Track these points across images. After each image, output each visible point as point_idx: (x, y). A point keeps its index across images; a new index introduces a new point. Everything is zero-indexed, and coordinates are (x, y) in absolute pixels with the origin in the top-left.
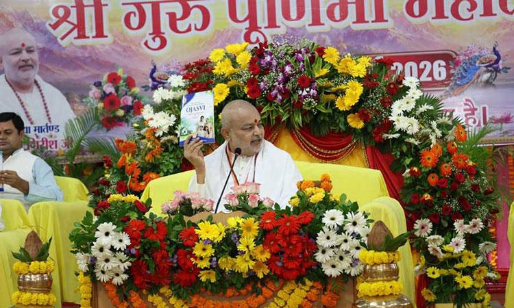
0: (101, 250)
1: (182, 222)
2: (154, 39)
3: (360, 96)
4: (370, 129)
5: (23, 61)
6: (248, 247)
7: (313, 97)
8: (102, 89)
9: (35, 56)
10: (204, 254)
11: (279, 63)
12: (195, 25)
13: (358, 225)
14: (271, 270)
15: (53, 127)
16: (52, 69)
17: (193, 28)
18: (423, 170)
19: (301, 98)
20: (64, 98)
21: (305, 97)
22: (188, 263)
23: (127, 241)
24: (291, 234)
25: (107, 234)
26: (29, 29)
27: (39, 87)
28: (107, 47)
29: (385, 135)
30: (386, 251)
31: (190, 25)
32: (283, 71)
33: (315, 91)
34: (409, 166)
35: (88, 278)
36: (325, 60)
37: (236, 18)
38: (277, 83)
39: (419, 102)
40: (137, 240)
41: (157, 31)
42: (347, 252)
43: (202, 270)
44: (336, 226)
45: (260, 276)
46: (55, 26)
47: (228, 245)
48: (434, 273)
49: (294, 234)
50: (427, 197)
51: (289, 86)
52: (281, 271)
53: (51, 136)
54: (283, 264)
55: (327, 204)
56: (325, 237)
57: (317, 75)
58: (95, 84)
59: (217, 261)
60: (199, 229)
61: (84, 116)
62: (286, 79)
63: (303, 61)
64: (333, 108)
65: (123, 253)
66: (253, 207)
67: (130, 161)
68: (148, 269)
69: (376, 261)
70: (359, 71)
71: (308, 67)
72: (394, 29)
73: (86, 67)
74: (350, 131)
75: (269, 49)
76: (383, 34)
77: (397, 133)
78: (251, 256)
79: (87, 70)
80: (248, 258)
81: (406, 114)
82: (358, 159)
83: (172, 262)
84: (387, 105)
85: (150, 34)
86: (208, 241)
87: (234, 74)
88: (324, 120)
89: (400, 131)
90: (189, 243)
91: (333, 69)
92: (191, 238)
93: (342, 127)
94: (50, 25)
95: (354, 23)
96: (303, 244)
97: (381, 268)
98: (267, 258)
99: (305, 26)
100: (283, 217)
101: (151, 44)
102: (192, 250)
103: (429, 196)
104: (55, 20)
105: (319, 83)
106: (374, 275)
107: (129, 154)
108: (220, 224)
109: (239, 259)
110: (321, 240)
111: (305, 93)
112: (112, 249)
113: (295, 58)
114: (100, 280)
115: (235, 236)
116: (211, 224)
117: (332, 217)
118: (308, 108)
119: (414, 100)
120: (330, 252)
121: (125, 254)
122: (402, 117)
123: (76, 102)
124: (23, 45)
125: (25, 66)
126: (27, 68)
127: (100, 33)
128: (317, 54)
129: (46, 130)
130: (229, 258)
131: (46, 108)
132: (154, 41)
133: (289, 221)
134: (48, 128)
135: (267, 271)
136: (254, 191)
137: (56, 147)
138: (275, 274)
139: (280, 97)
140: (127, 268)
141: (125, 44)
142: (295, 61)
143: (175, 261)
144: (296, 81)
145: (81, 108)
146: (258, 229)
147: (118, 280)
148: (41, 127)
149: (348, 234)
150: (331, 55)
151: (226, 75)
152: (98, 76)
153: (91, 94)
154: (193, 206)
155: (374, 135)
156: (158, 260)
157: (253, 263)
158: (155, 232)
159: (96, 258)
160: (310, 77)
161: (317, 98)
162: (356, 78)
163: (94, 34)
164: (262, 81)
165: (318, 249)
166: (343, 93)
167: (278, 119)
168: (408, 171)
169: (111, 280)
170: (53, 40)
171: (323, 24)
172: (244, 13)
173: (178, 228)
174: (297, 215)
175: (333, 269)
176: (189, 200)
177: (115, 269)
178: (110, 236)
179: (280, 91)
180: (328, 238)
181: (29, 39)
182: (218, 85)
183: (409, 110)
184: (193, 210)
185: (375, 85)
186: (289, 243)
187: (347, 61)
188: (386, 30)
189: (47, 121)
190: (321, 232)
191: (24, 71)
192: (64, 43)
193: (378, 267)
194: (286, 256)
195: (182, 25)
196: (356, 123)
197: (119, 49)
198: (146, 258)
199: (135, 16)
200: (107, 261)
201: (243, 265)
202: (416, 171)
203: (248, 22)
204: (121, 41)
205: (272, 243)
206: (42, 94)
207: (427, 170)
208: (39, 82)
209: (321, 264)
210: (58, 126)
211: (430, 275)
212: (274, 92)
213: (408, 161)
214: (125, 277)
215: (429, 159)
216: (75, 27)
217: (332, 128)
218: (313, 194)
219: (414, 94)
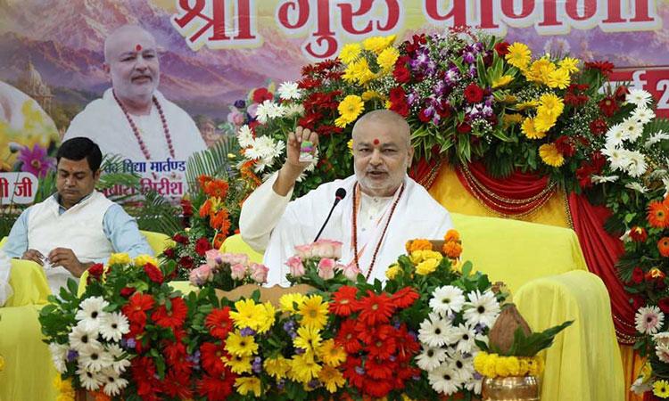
0: (85, 339)
1: (213, 299)
2: (319, 42)
3: (558, 118)
4: (574, 167)
5: (138, 70)
6: (310, 342)
7: (487, 118)
8: (245, 112)
9: (155, 64)
10: (240, 351)
11: (438, 66)
12: (378, 22)
13: (485, 312)
14: (348, 379)
15: (176, 163)
16: (179, 83)
17: (375, 26)
18: (651, 232)
19: (469, 118)
20: (193, 123)
21: (474, 117)
22: (218, 365)
23: (124, 328)
24: (378, 324)
25: (95, 315)
26: (147, 25)
27: (159, 107)
28: (254, 52)
29: (595, 178)
30: (517, 355)
31: (371, 22)
32: (443, 76)
33: (490, 108)
34: (631, 225)
35: (68, 384)
36: (508, 62)
37: (436, 12)
38: (432, 96)
39: (649, 129)
40: (140, 326)
41: (324, 31)
42: (468, 355)
43: (240, 376)
44: (450, 313)
45: (332, 388)
46: (182, 23)
47: (279, 338)
48: (663, 390)
49: (383, 323)
50: (656, 272)
51: (451, 101)
52: (363, 383)
53: (174, 177)
54: (366, 370)
55: (443, 276)
56: (433, 330)
57: (495, 85)
58: (235, 105)
59: (262, 362)
60: (237, 311)
61: (216, 148)
62: (447, 90)
63: (475, 63)
64: (520, 135)
65: (117, 345)
66: (326, 278)
67: (218, 208)
68: (157, 373)
69: (499, 371)
70: (559, 79)
71: (482, 71)
72: (662, 31)
73: (225, 81)
74: (544, 169)
75: (427, 46)
76: (647, 38)
77: (613, 174)
78: (315, 358)
79: (226, 85)
80: (310, 360)
81: (628, 145)
82: (557, 212)
83: (192, 362)
84: (600, 132)
85: (315, 35)
86: (249, 331)
87: (371, 80)
88: (505, 154)
89: (618, 172)
90: (219, 332)
91: (520, 76)
92: (224, 325)
93: (532, 164)
94: (176, 20)
95: (604, 21)
96: (398, 340)
97: (510, 384)
98: (340, 362)
99: (533, 26)
100: (368, 295)
101: (315, 48)
102: (224, 344)
103: (659, 271)
104: (184, 13)
105: (497, 96)
106: (497, 395)
107: (217, 198)
108: (268, 304)
109: (296, 362)
110: (426, 334)
111: (474, 111)
112: (100, 339)
113: (462, 59)
114: (85, 387)
115: (291, 324)
116: (256, 303)
117: (446, 298)
118: (478, 134)
119: (641, 124)
120: (441, 355)
121: (120, 347)
122: (622, 150)
123: (209, 129)
124: (139, 47)
125: (141, 77)
126: (145, 80)
127: (245, 33)
128: (496, 53)
129: (166, 168)
130: (281, 358)
131: (168, 137)
132: (320, 45)
133: (375, 302)
134: (170, 164)
135: (342, 382)
136: (329, 253)
137: (181, 192)
138: (354, 387)
139: (437, 116)
140: (123, 369)
141: (280, 48)
142: (463, 64)
143: (197, 361)
144: (461, 93)
145: (216, 137)
146: (327, 315)
147: (112, 388)
148: (161, 164)
149: (470, 326)
150: (519, 55)
151: (361, 83)
152: (240, 92)
153: (230, 117)
154: (233, 275)
155: (579, 177)
156: (171, 358)
157: (318, 368)
158: (170, 314)
159: (77, 352)
160: (484, 87)
161: (493, 119)
162: (554, 89)
163: (237, 32)
164: (412, 92)
165: (422, 349)
166: (534, 112)
167: (436, 149)
168: (628, 232)
169: (102, 387)
170: (180, 41)
171: (560, 23)
172: (448, 6)
173: (205, 308)
174: (393, 293)
175: (447, 382)
176: (228, 265)
177: (106, 370)
178: (98, 318)
179: (437, 107)
180: (438, 331)
181: (147, 38)
182: (348, 98)
183: (633, 139)
184: (233, 281)
185: (582, 101)
186: (376, 339)
187: (543, 64)
188: (651, 33)
189: (169, 156)
190: (426, 321)
191: (140, 83)
192: (195, 46)
193: (504, 381)
194: (371, 358)
195: (359, 22)
196: (552, 158)
197: (271, 55)
198: (154, 354)
199: (294, 8)
200: (95, 357)
201: (302, 370)
202: (640, 232)
203: (452, 18)
204: (275, 44)
205: (349, 337)
206: (162, 117)
207: (657, 231)
208: (158, 100)
209: (427, 372)
210: (183, 163)
211: (658, 393)
212: (429, 109)
213: (629, 218)
214: (123, 383)
215: (660, 214)
216: (211, 23)
217: (517, 165)
218: (422, 261)
219: (642, 115)
